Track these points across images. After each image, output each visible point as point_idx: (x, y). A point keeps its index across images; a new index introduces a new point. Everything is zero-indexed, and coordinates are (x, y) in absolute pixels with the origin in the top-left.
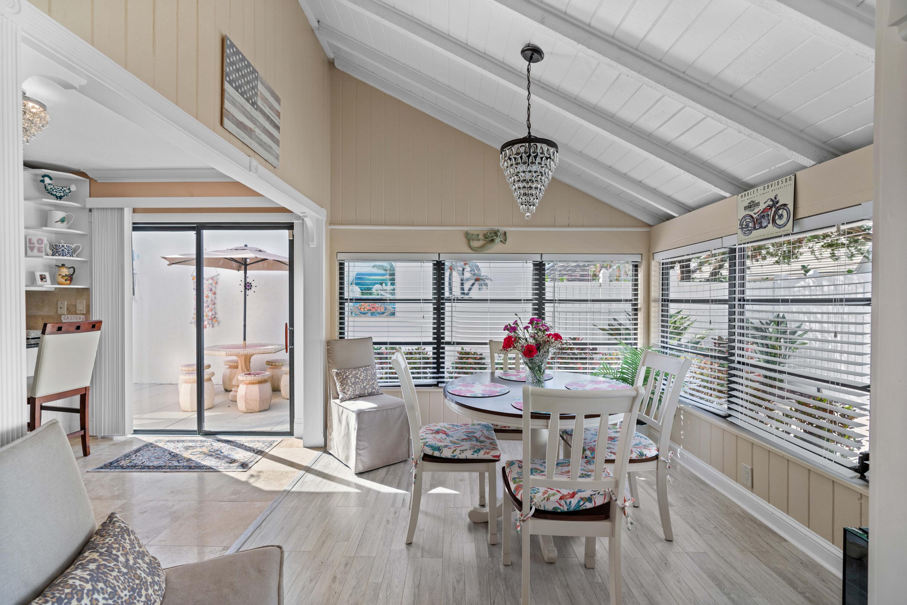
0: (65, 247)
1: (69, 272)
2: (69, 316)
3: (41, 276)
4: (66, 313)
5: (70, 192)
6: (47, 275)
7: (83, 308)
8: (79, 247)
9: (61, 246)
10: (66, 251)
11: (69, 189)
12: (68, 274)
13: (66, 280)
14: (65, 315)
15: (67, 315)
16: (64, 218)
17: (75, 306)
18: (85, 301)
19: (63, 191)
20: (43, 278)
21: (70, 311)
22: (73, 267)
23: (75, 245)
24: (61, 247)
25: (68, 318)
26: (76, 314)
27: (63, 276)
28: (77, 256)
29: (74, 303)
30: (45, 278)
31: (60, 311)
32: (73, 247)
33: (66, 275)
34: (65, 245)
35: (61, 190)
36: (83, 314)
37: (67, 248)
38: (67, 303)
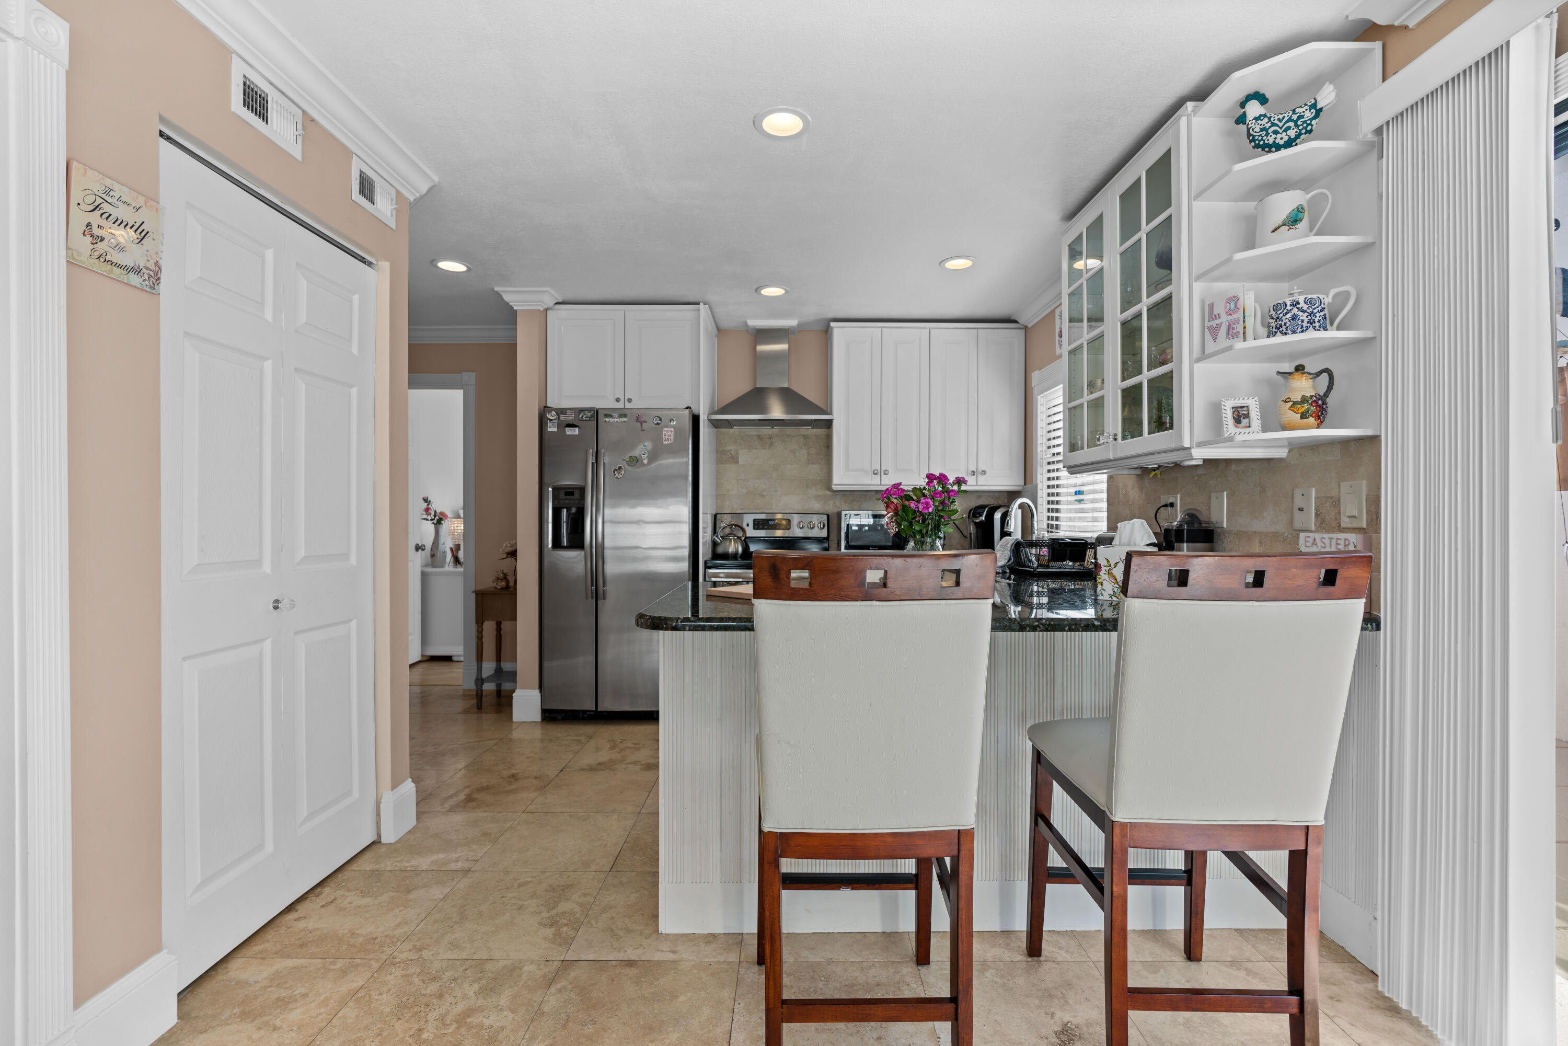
0: (1302, 304)
1: (1314, 387)
2: (1318, 536)
3: (1236, 409)
4: (1313, 528)
5: (1315, 117)
6: (1254, 405)
7: (1360, 510)
8: (1347, 295)
9: (1289, 303)
10: (1304, 317)
11: (1314, 106)
12: (1310, 393)
13: (1303, 416)
14: (1311, 532)
15: (1317, 531)
16: (1300, 209)
17: (1336, 503)
18: (1364, 482)
19: (1295, 122)
20: (1240, 415)
21: (1323, 521)
22: (1327, 370)
23: (1333, 292)
24: (1289, 308)
25: (1314, 543)
26: (1342, 530)
27: (1295, 403)
28: (1338, 328)
29: (1334, 494)
30: (1247, 416)
31: (1299, 518)
32: (1327, 300)
33: (1304, 400)
34: (1301, 299)
35: (1290, 120)
36: (1360, 530)
37: (1305, 307)
38: (1317, 492)
